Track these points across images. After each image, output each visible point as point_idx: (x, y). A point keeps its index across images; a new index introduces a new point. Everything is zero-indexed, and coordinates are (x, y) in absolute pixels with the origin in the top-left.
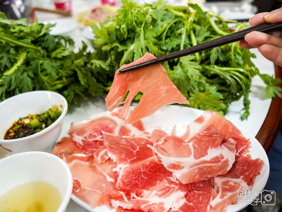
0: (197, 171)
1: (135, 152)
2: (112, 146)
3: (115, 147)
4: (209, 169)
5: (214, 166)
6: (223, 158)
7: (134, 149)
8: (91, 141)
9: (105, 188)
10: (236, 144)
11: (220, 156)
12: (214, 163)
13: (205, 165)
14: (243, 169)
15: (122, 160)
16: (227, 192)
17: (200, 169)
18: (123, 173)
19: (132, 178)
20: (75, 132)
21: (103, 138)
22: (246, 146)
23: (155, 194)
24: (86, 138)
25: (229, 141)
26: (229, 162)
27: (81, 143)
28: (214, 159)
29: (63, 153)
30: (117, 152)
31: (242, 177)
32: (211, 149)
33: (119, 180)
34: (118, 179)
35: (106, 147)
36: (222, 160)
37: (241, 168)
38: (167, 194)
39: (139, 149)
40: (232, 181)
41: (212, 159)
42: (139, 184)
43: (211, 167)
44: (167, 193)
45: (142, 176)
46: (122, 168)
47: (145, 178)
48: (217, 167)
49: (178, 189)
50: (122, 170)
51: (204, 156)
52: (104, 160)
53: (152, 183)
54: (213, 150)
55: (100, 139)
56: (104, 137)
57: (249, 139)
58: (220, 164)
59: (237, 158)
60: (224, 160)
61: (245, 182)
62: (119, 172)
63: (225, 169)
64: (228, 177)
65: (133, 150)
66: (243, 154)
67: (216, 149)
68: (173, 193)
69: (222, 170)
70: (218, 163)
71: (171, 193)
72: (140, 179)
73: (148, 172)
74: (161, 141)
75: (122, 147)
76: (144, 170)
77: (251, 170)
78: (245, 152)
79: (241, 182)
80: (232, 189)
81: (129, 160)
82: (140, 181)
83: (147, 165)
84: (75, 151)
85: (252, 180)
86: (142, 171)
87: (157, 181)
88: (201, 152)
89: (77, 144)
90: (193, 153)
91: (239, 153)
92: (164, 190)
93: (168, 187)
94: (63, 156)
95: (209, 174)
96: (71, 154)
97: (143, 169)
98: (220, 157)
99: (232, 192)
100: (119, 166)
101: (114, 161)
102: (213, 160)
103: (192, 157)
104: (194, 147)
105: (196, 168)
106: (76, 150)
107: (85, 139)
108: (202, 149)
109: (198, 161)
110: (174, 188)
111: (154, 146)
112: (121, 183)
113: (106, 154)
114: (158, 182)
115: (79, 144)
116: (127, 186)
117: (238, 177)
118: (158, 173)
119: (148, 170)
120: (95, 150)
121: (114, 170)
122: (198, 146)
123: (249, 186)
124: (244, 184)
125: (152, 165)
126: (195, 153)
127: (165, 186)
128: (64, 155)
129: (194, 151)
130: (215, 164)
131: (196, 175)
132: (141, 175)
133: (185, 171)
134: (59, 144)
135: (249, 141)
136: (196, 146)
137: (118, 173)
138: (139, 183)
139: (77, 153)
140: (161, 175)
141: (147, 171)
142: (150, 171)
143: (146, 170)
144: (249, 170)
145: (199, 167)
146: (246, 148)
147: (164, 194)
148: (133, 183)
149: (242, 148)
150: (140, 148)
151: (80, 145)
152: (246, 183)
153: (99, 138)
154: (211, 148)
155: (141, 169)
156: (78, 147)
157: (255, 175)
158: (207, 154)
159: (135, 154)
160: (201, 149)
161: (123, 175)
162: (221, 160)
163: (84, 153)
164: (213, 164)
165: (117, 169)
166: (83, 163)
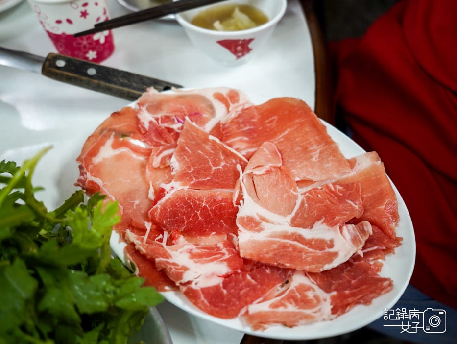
0: (275, 246)
1: (213, 168)
2: (187, 148)
3: (189, 151)
4: (295, 254)
5: (307, 253)
6: (331, 245)
7: (216, 164)
8: (163, 128)
9: (135, 208)
10: (370, 235)
11: (329, 242)
12: (311, 246)
13: (295, 243)
14: (349, 282)
15: (184, 176)
16: (291, 303)
17: (284, 246)
18: (171, 197)
19: (181, 210)
20: (147, 105)
21: (182, 128)
22: (384, 248)
23: (189, 251)
24: (157, 119)
25: (362, 225)
26: (336, 257)
27: (147, 126)
28: (316, 240)
29: (114, 130)
30: (187, 159)
31: (335, 293)
32: (322, 223)
33: (159, 204)
34: (159, 202)
35: (177, 145)
36: (327, 250)
37: (348, 278)
38: (204, 259)
39: (222, 167)
40: (314, 290)
41: (313, 240)
42: (185, 223)
43: (301, 251)
44: (207, 257)
45: (198, 213)
46: (175, 189)
47: (200, 218)
48: (310, 256)
49: (225, 260)
50: (173, 191)
51: (304, 227)
52: (164, 164)
53: (204, 230)
54: (325, 227)
55: (179, 129)
56: (185, 128)
57: (401, 239)
58: (319, 253)
59: (355, 257)
60: (331, 250)
61: (331, 304)
62: (167, 192)
63: (320, 265)
64: (316, 281)
65: (211, 165)
66: (371, 259)
67: (330, 228)
68: (215, 262)
69: (314, 264)
70: (318, 251)
71: (212, 260)
72: (192, 215)
73: (210, 212)
74: (259, 171)
75: (199, 155)
76: (207, 206)
77: (358, 289)
78: (376, 257)
79: (325, 300)
80: (304, 302)
81: (194, 179)
82: (191, 219)
83: (215, 201)
84: (132, 135)
85: (346, 308)
86: (204, 205)
87: (213, 231)
88: (306, 219)
89: (141, 124)
90: (293, 214)
91: (364, 254)
92: (206, 251)
93: (218, 249)
94: (111, 134)
95: (291, 260)
96: (124, 135)
97: (207, 203)
98: (327, 244)
99: (297, 307)
100: (173, 183)
101: (173, 174)
102: (313, 243)
103: (289, 218)
104: (302, 204)
105: (278, 242)
106: (134, 133)
107: (154, 121)
108: (311, 214)
109: (291, 230)
110: (223, 254)
111: (245, 173)
112: (159, 210)
113: (170, 156)
114: (214, 233)
115: (142, 126)
116: (166, 219)
117: (327, 290)
118: (221, 221)
119: (213, 208)
120: (162, 143)
121: (163, 186)
122: (308, 207)
123: (333, 313)
124: (327, 307)
125: (223, 204)
126: (297, 214)
127: (216, 245)
128: (113, 133)
129: (298, 210)
130: (311, 250)
131: (269, 252)
132: (198, 210)
133: (260, 237)
134: (116, 115)
135: (401, 242)
136: (306, 205)
137: (165, 192)
138: (186, 221)
139: (134, 138)
140: (225, 225)
141: (209, 209)
142: (214, 211)
143: (210, 206)
144: (356, 288)
145: (283, 243)
146: (383, 250)
147: (200, 256)
148: (177, 218)
149: (375, 248)
150: (224, 167)
151: (144, 128)
152: (331, 307)
153: (176, 127)
154: (324, 222)
155: (204, 201)
156: (139, 130)
157: (357, 303)
158: (311, 227)
159: (212, 173)
160: (308, 214)
161: (170, 199)
162: (326, 248)
163: (145, 142)
164: (308, 249)
165: (167, 187)
166: (134, 156)
